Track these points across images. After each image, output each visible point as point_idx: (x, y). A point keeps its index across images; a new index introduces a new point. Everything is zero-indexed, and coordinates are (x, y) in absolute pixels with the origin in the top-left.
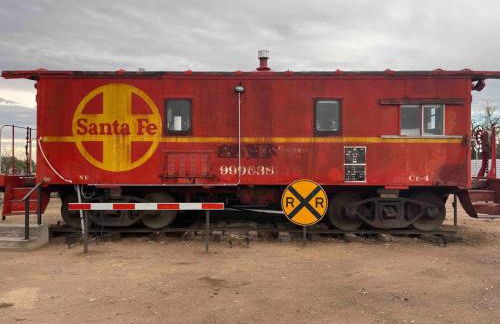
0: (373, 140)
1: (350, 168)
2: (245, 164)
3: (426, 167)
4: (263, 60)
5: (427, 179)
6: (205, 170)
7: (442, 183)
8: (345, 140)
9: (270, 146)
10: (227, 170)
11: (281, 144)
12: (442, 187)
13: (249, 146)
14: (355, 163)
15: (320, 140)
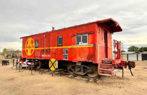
0: (70, 47)
1: (64, 55)
2: (46, 54)
3: (83, 55)
4: (53, 28)
5: (83, 59)
6: (40, 55)
7: (87, 61)
8: (63, 47)
9: (50, 49)
10: (43, 56)
11: (51, 49)
12: (87, 62)
13: (46, 50)
14: (65, 54)
15: (59, 47)
